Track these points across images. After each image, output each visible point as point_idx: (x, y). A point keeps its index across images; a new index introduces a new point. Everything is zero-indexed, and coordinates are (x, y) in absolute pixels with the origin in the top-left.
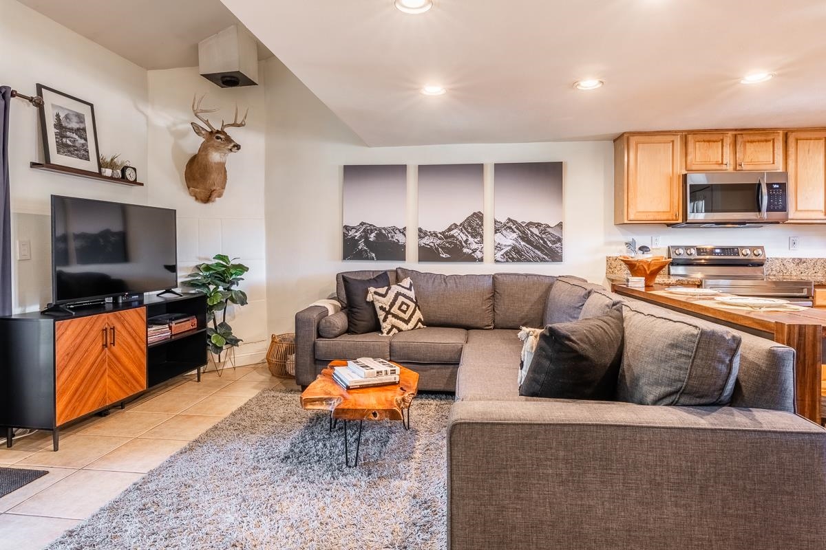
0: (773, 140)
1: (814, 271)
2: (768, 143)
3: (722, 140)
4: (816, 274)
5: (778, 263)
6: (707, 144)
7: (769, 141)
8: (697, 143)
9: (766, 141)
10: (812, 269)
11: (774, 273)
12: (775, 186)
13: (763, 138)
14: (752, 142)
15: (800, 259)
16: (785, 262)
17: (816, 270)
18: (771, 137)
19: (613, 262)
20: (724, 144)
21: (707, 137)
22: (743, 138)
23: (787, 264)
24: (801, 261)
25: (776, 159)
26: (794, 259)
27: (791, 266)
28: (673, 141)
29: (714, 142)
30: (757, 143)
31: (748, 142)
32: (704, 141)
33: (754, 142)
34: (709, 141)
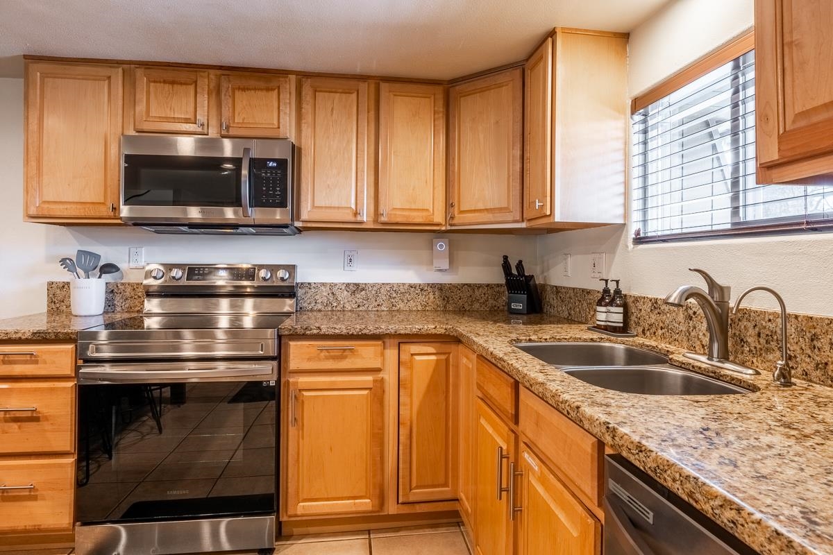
0: (279, 87)
1: (376, 304)
2: (270, 93)
3: (196, 82)
4: (379, 308)
5: (325, 291)
6: (167, 87)
7: (273, 90)
8: (152, 84)
9: (268, 89)
10: (373, 300)
11: (320, 306)
12: (271, 164)
13: (262, 84)
14: (244, 89)
15: (357, 285)
16: (334, 290)
17: (380, 301)
18: (274, 84)
19: (58, 292)
20: (198, 90)
21: (169, 75)
22: (230, 81)
23: (337, 293)
24: (357, 288)
25: (281, 121)
26: (348, 285)
27: (344, 296)
28: (109, 78)
29: (181, 84)
30: (253, 92)
31: (239, 89)
32: (165, 82)
33: (248, 89)
34: (173, 83)
